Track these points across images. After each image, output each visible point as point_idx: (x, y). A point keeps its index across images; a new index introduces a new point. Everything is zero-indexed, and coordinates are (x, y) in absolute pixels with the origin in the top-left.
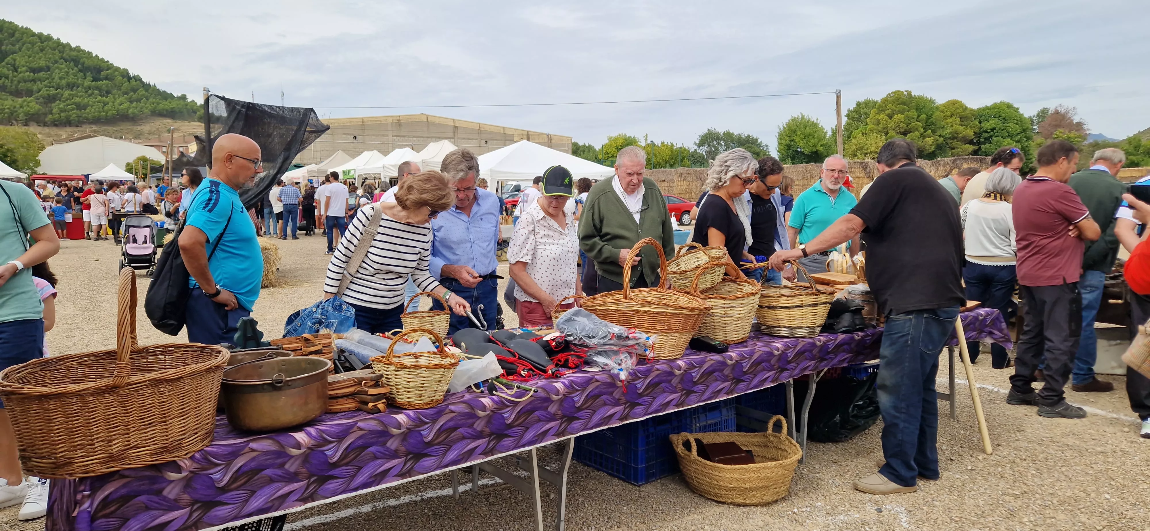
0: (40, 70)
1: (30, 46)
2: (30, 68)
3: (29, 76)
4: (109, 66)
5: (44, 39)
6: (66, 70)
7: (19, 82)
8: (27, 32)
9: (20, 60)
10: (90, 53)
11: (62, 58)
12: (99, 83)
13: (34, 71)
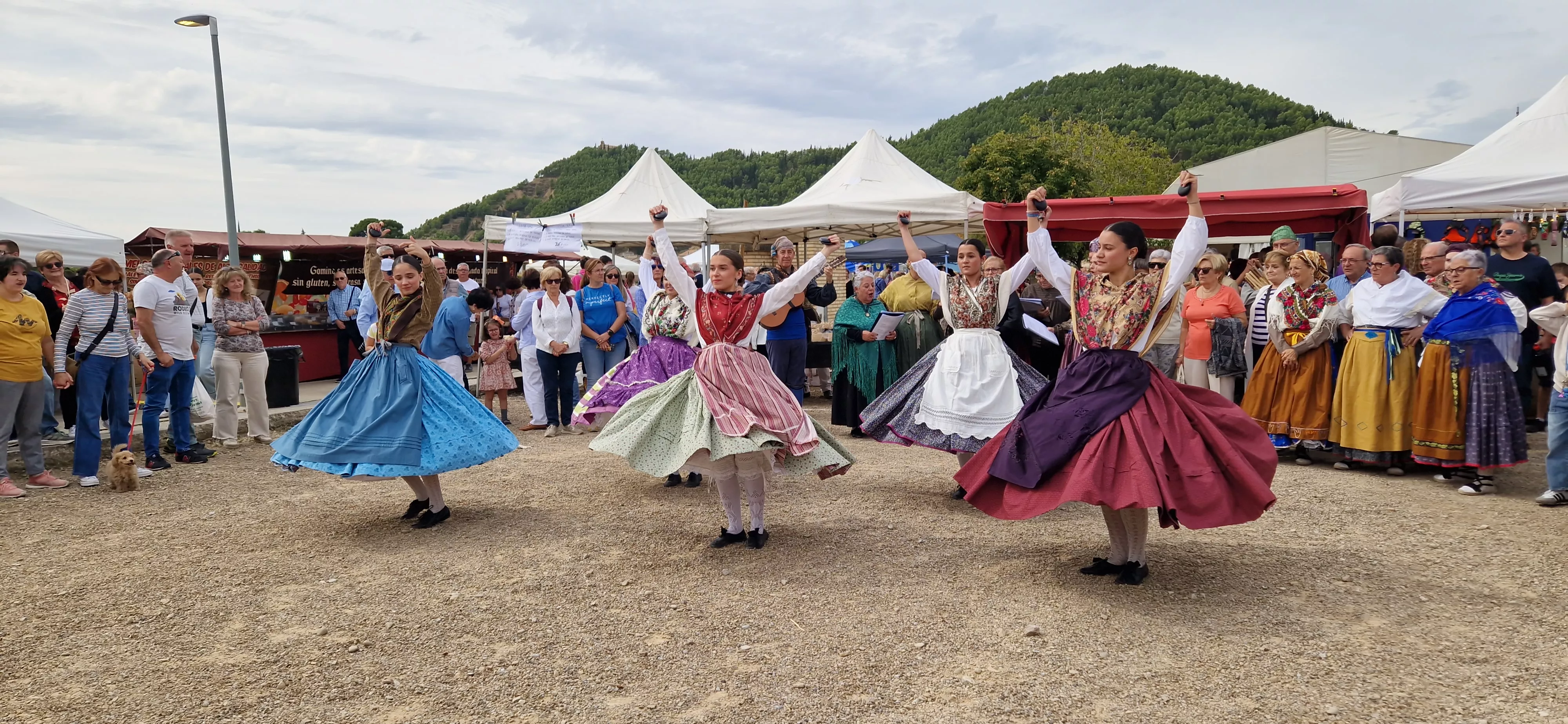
0: (1202, 122)
1: (1192, 93)
2: (1190, 122)
3: (1188, 133)
4: (1288, 105)
5: (1210, 82)
6: (1234, 117)
7: (1176, 142)
8: (1192, 77)
9: (1180, 114)
10: (1264, 91)
11: (1230, 103)
12: (1274, 129)
13: (1194, 124)
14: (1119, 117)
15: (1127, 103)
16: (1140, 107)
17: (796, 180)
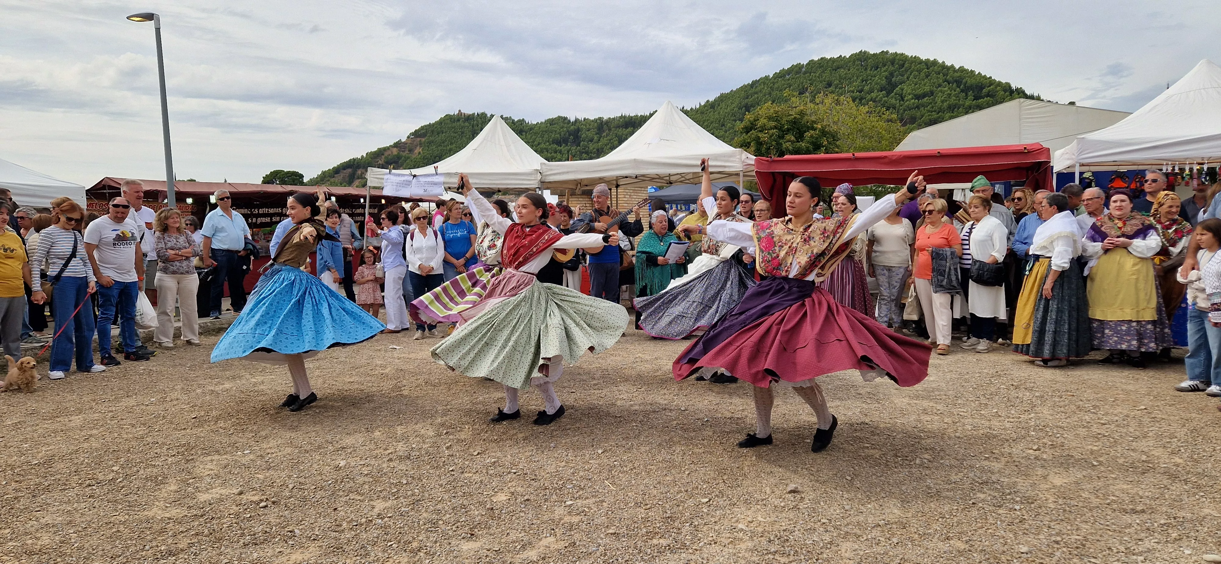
0: (924, 96)
1: (917, 73)
2: (915, 96)
3: (914, 104)
4: (991, 82)
5: (930, 65)
6: (949, 92)
7: (905, 110)
8: (916, 60)
9: (907, 88)
10: (972, 72)
11: (946, 81)
12: (980, 101)
13: (918, 97)
14: (860, 91)
15: (866, 81)
16: (876, 84)
17: (610, 140)
